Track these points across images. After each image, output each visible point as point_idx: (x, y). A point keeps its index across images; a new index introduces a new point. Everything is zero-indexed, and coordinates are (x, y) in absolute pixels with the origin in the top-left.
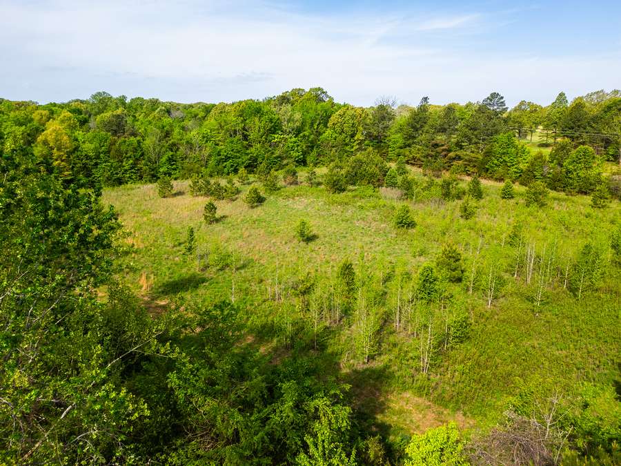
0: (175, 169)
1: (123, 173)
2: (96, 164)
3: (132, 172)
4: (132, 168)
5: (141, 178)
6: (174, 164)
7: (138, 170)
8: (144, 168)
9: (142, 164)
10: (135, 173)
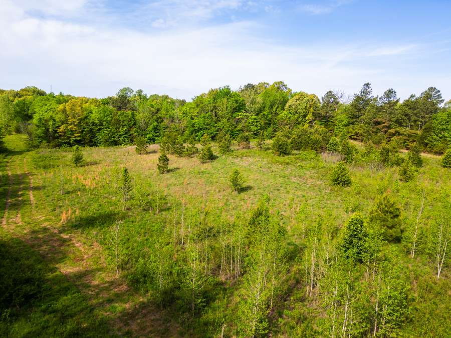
0: (158, 136)
1: (119, 137)
2: (100, 129)
3: (125, 137)
4: (126, 133)
5: (132, 141)
6: (157, 132)
7: (130, 135)
10: (128, 138)
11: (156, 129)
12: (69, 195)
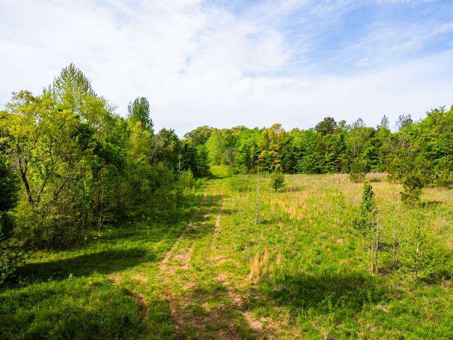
0: (375, 164)
1: (323, 165)
2: (302, 155)
3: (331, 164)
4: (332, 160)
5: (339, 170)
6: (374, 159)
7: (338, 162)
8: (344, 160)
9: (342, 157)
10: (334, 165)
11: (371, 155)
12: (265, 226)
